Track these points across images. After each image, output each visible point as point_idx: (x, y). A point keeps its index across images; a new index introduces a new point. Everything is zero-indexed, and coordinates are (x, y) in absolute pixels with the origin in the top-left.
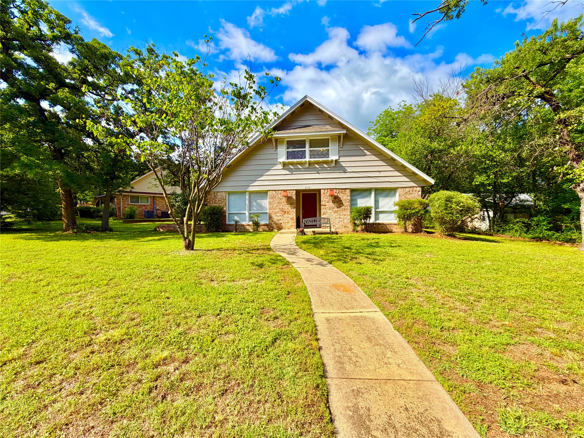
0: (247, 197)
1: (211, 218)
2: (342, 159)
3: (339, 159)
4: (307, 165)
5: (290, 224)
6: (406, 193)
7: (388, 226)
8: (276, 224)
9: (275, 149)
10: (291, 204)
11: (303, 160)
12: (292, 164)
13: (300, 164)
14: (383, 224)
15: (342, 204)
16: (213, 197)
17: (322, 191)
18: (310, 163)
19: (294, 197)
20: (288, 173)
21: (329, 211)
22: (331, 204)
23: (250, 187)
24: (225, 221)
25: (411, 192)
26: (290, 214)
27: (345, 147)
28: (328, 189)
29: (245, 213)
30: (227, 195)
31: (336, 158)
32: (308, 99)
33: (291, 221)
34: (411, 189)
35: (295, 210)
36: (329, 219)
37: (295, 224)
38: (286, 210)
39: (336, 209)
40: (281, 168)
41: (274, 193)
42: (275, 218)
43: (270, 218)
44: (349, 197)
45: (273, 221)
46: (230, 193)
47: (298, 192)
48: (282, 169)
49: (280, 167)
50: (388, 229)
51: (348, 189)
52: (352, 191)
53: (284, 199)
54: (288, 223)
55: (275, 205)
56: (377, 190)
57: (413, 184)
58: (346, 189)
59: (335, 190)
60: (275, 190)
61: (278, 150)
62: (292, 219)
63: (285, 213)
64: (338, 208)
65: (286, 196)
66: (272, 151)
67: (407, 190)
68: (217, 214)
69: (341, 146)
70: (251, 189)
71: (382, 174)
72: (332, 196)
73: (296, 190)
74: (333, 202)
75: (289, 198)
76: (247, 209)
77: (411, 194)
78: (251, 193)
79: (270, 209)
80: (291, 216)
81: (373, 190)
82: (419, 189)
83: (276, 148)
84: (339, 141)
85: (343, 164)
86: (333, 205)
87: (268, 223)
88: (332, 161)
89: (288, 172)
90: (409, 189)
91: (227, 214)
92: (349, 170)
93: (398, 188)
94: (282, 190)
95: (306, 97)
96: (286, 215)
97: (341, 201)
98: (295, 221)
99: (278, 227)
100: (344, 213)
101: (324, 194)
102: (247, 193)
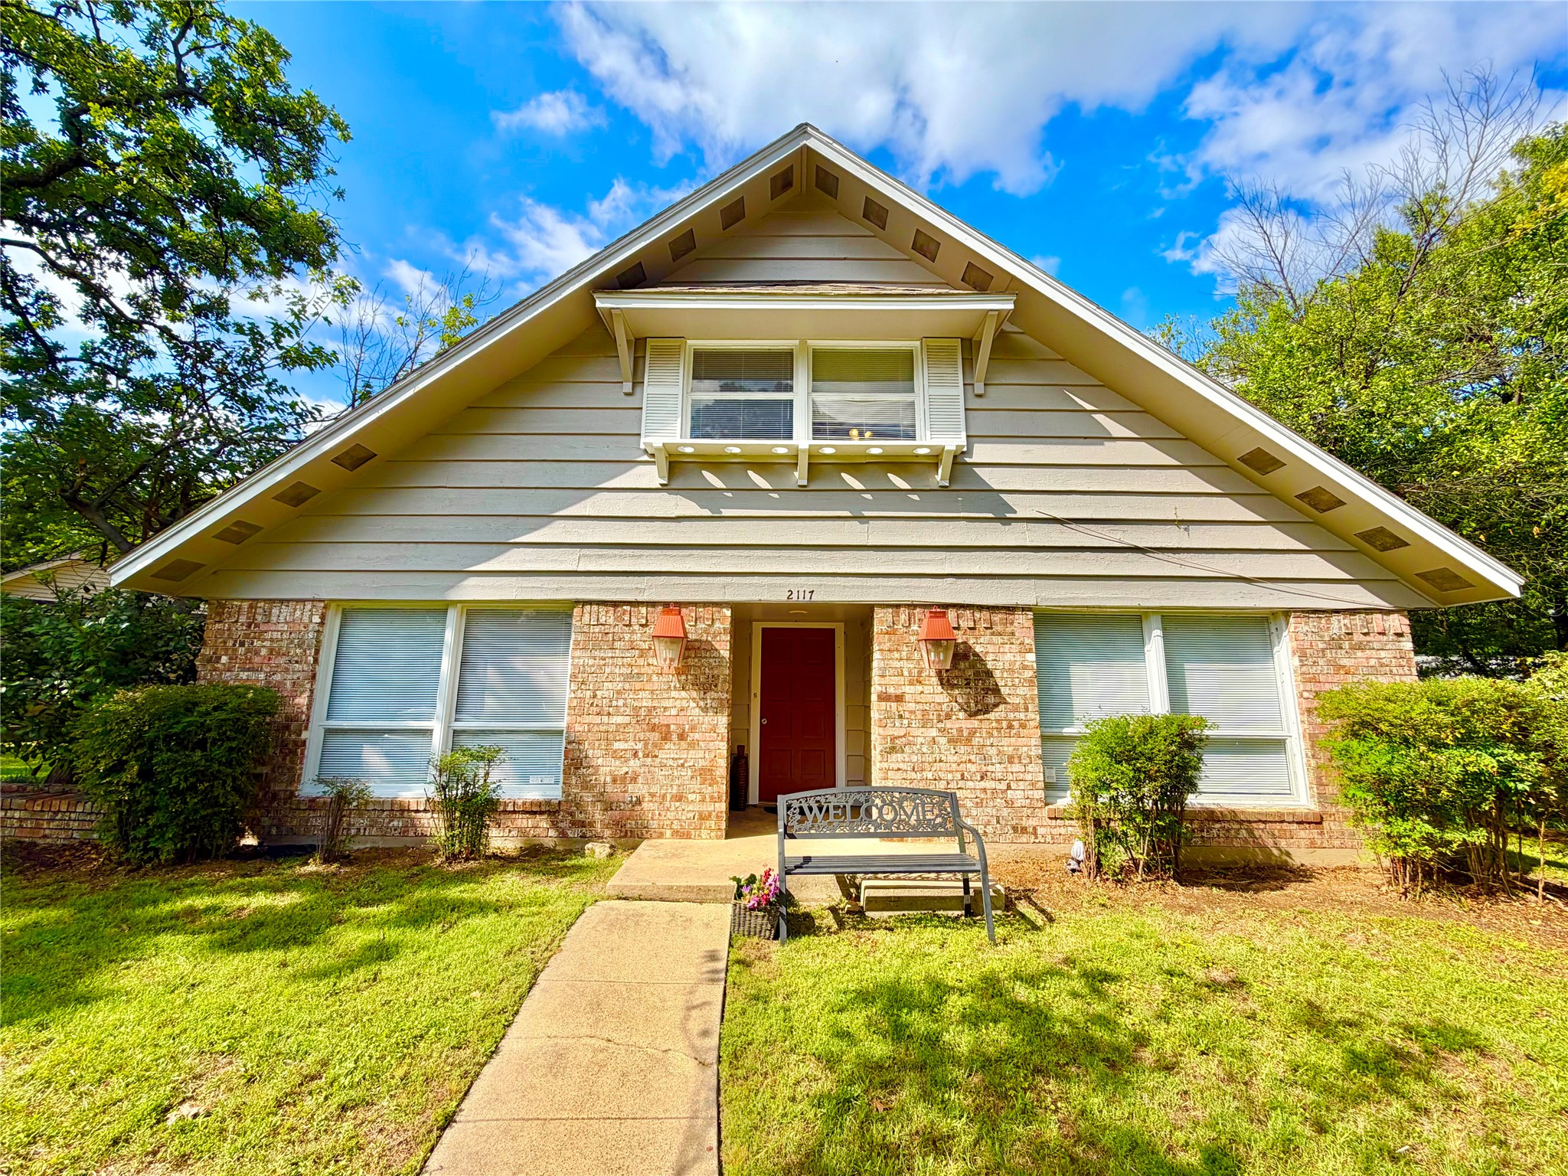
0: (449, 635)
1: (146, 774)
2: (982, 453)
3: (969, 452)
4: (799, 476)
5: (693, 806)
6: (1335, 643)
7: (1259, 829)
8: (608, 807)
9: (628, 387)
10: (705, 686)
11: (779, 447)
12: (718, 464)
13: (764, 466)
14: (1233, 818)
15: (996, 691)
16: (239, 631)
17: (881, 621)
18: (817, 467)
19: (724, 648)
20: (693, 509)
21: (923, 735)
22: (934, 693)
23: (473, 581)
24: (294, 778)
25: (1357, 637)
26: (693, 745)
27: (998, 396)
28: (913, 606)
29: (428, 732)
30: (334, 622)
31: (953, 441)
32: (812, 143)
33: (695, 785)
34: (1358, 620)
35: (723, 720)
36: (953, 796)
37: (723, 806)
38: (667, 718)
39: (960, 722)
40: (657, 481)
41: (608, 616)
42: (605, 767)
43: (575, 763)
44: (1031, 657)
45: (586, 786)
46: (351, 612)
47: (743, 616)
48: (664, 488)
49: (651, 476)
50: (1264, 848)
51: (1025, 609)
52: (1046, 620)
53: (665, 656)
54: (679, 798)
55: (607, 690)
56: (1175, 621)
57: (1361, 596)
58: (1010, 609)
59: (951, 614)
60: (615, 604)
61: (648, 389)
62: (705, 774)
63: (666, 737)
64: (972, 715)
65: (673, 639)
66: (613, 395)
67: (1338, 624)
68: (201, 745)
69: (979, 388)
70: (474, 590)
71: (1198, 538)
72: (936, 643)
73: (735, 607)
74: (946, 681)
75: (691, 651)
76: (440, 709)
77: (1360, 647)
78: (476, 613)
79: (578, 710)
80: (697, 757)
81: (1156, 621)
82: (1399, 623)
83: (637, 382)
84: (969, 363)
85: (993, 479)
86: (941, 696)
87: (556, 793)
88: (933, 461)
89: (691, 508)
90: (1345, 620)
91: (313, 737)
92: (1024, 507)
93: (1287, 613)
94: (653, 604)
95: (802, 129)
96: (669, 752)
97: (989, 674)
98: (723, 788)
99: (618, 824)
100: (1007, 745)
101: (891, 632)
102: (452, 615)
